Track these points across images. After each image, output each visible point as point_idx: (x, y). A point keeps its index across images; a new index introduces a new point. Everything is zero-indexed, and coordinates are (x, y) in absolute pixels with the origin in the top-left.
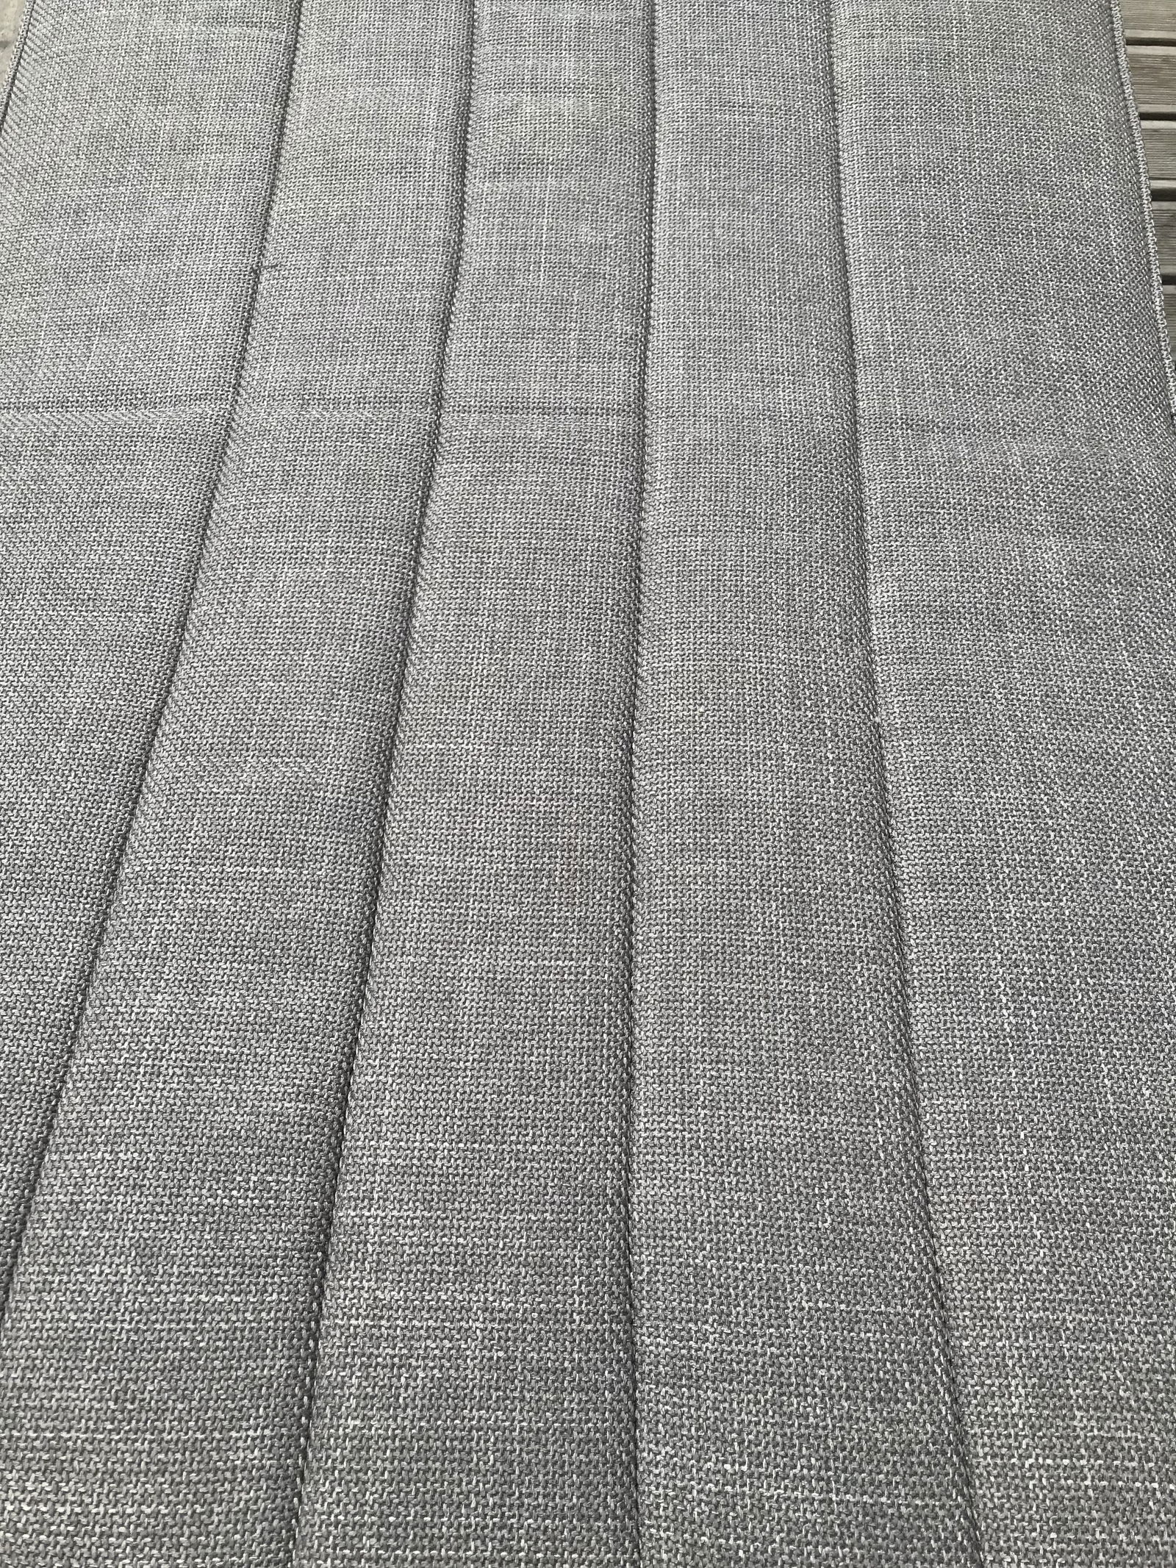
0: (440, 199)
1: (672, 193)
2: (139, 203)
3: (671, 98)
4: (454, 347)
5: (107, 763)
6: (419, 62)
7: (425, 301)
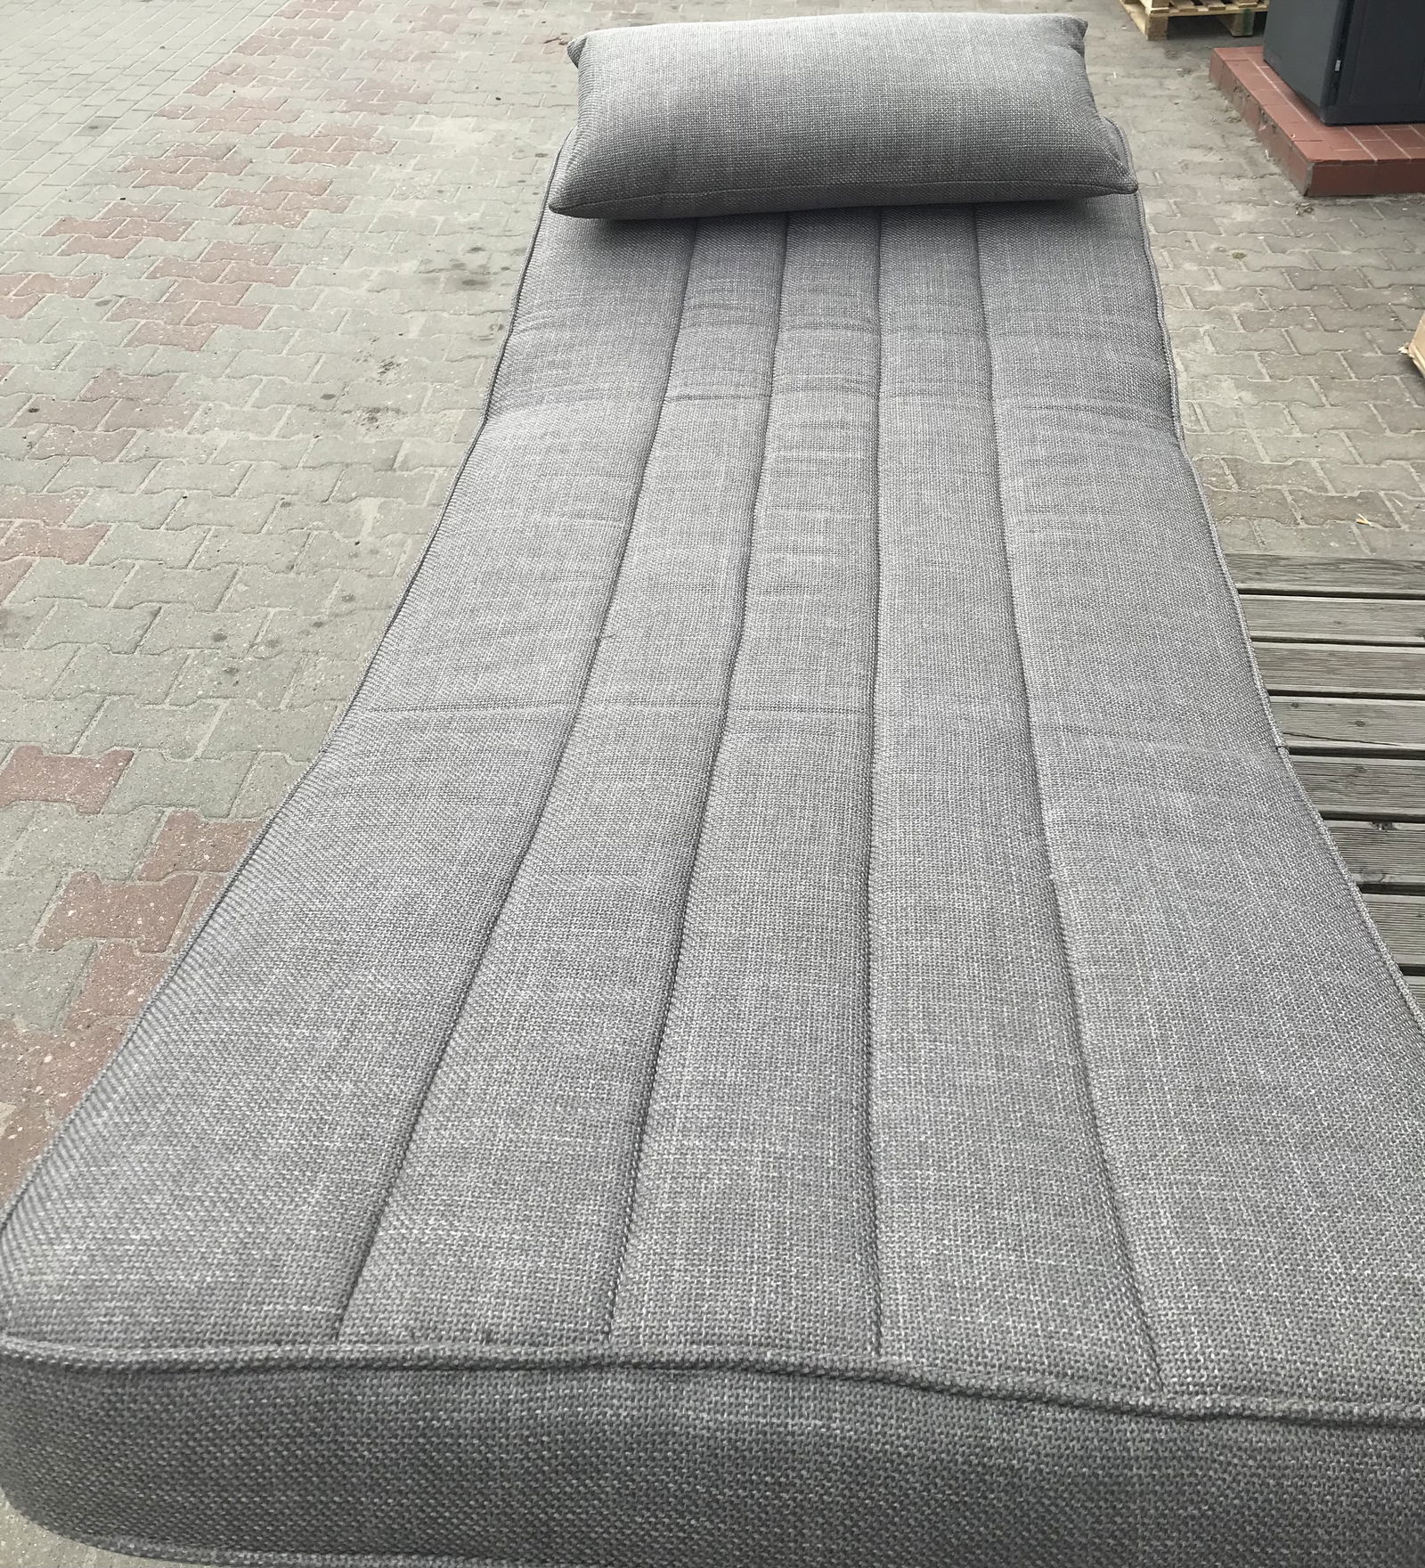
0: (729, 603)
1: (891, 606)
2: (518, 606)
3: (891, 560)
4: (737, 678)
5: (486, 877)
6: (716, 538)
7: (718, 654)
